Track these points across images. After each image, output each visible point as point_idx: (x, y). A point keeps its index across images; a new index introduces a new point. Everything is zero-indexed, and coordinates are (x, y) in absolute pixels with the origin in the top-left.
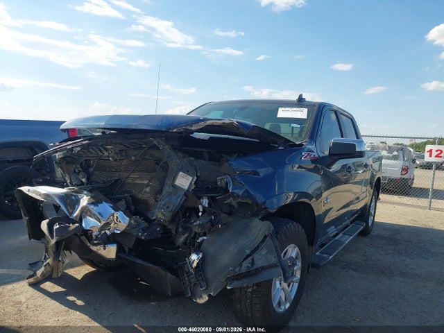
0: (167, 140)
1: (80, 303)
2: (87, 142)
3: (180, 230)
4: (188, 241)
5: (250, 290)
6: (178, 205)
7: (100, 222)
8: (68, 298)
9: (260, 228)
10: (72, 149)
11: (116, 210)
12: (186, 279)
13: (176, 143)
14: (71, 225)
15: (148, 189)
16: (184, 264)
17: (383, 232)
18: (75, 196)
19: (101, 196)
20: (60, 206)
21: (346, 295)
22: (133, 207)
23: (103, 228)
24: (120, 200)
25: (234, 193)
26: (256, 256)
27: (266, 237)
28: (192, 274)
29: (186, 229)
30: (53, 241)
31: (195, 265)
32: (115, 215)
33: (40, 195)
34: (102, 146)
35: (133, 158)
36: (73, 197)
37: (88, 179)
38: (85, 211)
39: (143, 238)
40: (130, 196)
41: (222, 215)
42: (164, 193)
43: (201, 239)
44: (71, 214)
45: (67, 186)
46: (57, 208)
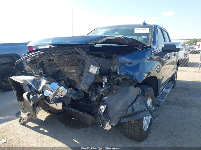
0: (84, 49)
1: (46, 131)
2: (42, 52)
3: (94, 94)
4: (98, 100)
5: (133, 123)
6: (92, 82)
7: (53, 92)
8: (40, 129)
9: (134, 91)
10: (35, 57)
11: (60, 86)
12: (99, 118)
13: (88, 50)
14: (38, 95)
15: (75, 75)
16: (97, 111)
17: (181, 85)
18: (38, 80)
19: (52, 79)
20: (31, 86)
21: (172, 118)
22: (68, 84)
23: (54, 95)
24: (61, 80)
25: (120, 74)
26: (134, 105)
27: (138, 96)
28: (102, 115)
29: (96, 93)
30: (31, 104)
31: (103, 111)
32: (60, 88)
33: (21, 80)
34: (50, 54)
35: (66, 59)
36: (38, 81)
37: (44, 71)
38: (44, 88)
39: (75, 99)
40: (66, 78)
41: (115, 86)
42: (84, 76)
43: (105, 98)
44: (38, 89)
45: (34, 75)
46: (30, 87)
